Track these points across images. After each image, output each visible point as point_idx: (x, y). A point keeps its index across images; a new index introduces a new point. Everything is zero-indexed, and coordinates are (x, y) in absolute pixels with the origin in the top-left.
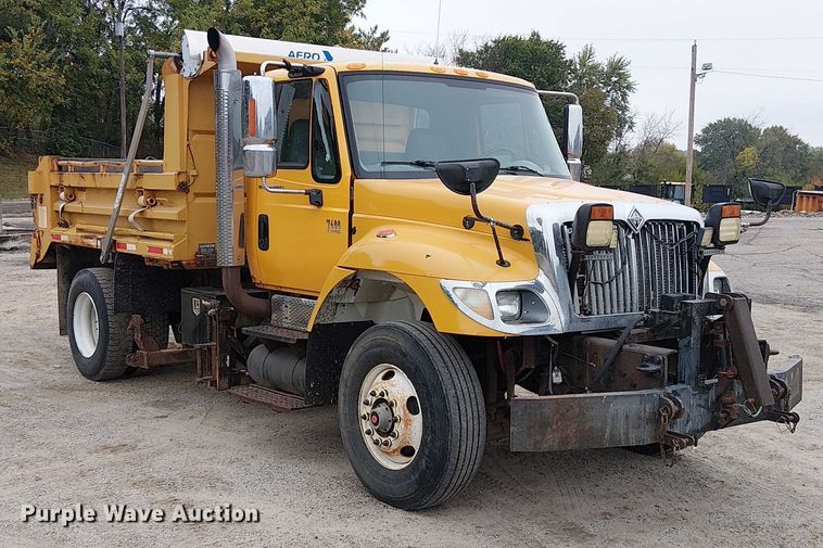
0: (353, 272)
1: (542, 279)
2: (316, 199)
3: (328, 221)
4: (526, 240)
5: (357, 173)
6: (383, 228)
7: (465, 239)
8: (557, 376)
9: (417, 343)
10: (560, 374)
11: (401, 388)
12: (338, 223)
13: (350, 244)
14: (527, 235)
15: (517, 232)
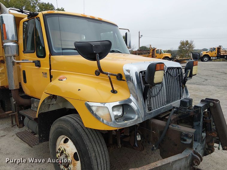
0: (49, 95)
1: (132, 98)
2: (38, 64)
3: (43, 72)
4: (124, 80)
5: (52, 53)
6: (61, 77)
7: (96, 80)
8: (139, 137)
9: (76, 130)
10: (140, 136)
11: (70, 148)
12: (46, 73)
13: (51, 81)
14: (124, 78)
15: (120, 77)
